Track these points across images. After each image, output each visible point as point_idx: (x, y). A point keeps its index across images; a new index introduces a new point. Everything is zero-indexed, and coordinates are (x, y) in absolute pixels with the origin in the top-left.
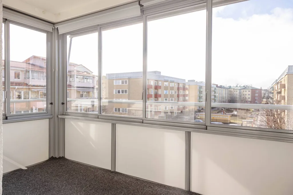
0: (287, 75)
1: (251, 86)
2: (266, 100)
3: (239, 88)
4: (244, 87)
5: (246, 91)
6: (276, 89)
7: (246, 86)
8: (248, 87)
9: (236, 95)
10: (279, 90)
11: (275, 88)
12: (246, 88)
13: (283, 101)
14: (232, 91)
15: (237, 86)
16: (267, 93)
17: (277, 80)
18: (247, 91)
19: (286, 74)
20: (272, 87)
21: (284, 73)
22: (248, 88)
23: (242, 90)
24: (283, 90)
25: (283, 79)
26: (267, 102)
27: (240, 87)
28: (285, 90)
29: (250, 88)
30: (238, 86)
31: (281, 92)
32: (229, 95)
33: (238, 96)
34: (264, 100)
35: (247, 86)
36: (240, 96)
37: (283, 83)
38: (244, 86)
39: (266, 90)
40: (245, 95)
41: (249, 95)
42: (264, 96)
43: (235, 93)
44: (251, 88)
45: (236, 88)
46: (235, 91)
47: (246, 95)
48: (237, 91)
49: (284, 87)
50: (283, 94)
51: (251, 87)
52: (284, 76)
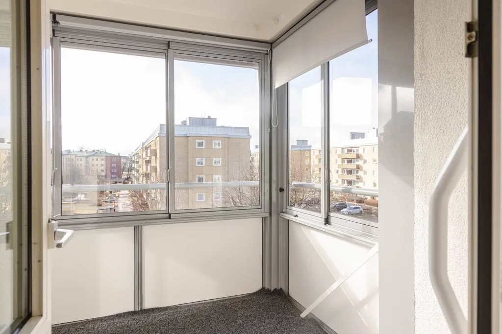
0: (158, 138)
1: (105, 151)
2: (127, 173)
3: (85, 154)
4: (94, 153)
5: (97, 160)
6: (144, 156)
7: (97, 151)
8: (100, 153)
9: (79, 166)
10: (148, 159)
11: (142, 154)
12: (96, 155)
13: (153, 174)
14: (73, 160)
15: (81, 151)
16: (128, 162)
17: (143, 144)
18: (99, 160)
19: (158, 135)
20: (137, 154)
21: (153, 134)
22: (100, 155)
23: (91, 158)
24: (153, 157)
25: (153, 143)
26: (129, 176)
27: (87, 153)
28: (156, 157)
29: (102, 155)
30: (84, 150)
31: (151, 160)
32: (66, 166)
33: (83, 168)
34: (124, 173)
35: (99, 151)
36: (87, 167)
37: (153, 148)
38: (94, 151)
39: (126, 158)
40: (95, 165)
41: (102, 165)
42: (124, 168)
43: (79, 162)
44: (105, 155)
45: (79, 154)
46: (78, 160)
47: (97, 165)
48: (81, 160)
49: (156, 154)
50: (153, 164)
51: (106, 153)
52: (155, 138)
